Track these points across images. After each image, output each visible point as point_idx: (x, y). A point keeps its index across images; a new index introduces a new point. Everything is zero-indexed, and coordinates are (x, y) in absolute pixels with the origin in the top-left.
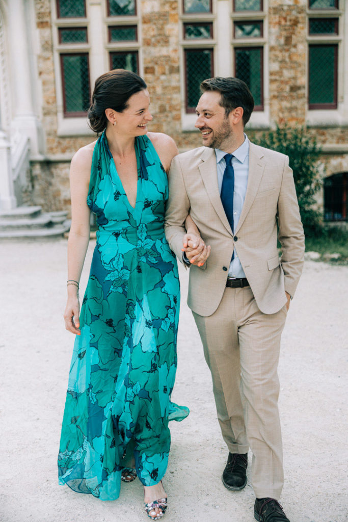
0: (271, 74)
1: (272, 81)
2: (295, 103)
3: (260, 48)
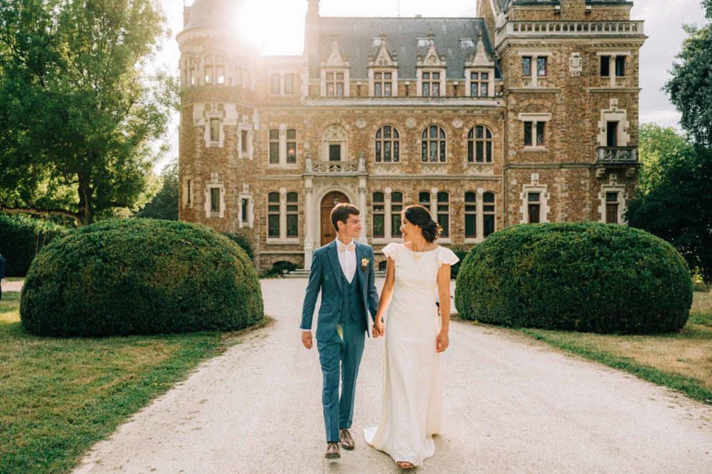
0: (452, 224)
1: (452, 227)
2: (460, 235)
3: (447, 215)
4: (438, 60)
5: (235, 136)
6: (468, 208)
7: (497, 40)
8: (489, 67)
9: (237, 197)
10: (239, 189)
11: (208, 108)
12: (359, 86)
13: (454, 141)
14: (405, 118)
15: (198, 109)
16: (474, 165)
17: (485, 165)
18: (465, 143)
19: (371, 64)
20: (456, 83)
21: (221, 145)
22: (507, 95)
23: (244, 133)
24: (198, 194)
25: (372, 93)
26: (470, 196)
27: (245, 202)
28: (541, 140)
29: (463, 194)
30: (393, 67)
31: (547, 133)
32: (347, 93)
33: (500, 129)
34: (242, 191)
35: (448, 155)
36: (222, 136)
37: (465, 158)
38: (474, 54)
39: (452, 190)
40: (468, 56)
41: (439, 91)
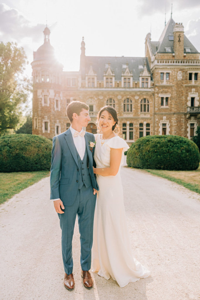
0: (134, 135)
3: (133, 132)
4: (129, 73)
5: (54, 102)
6: (141, 129)
7: (152, 66)
8: (149, 76)
9: (54, 125)
10: (55, 122)
11: (43, 91)
12: (100, 83)
13: (135, 104)
14: (117, 95)
15: (39, 92)
16: (143, 113)
17: (147, 113)
18: (139, 105)
19: (105, 75)
20: (136, 82)
21: (48, 105)
22: (155, 87)
23: (57, 101)
24: (40, 124)
25: (105, 86)
26: (141, 125)
27: (58, 127)
28: (167, 104)
29: (139, 124)
30: (113, 76)
31: (169, 101)
32: (96, 86)
33: (152, 100)
34: (56, 122)
35: (133, 109)
36: (49, 102)
37: (140, 110)
38: (143, 71)
39: (134, 122)
40: (141, 72)
41: (130, 86)
